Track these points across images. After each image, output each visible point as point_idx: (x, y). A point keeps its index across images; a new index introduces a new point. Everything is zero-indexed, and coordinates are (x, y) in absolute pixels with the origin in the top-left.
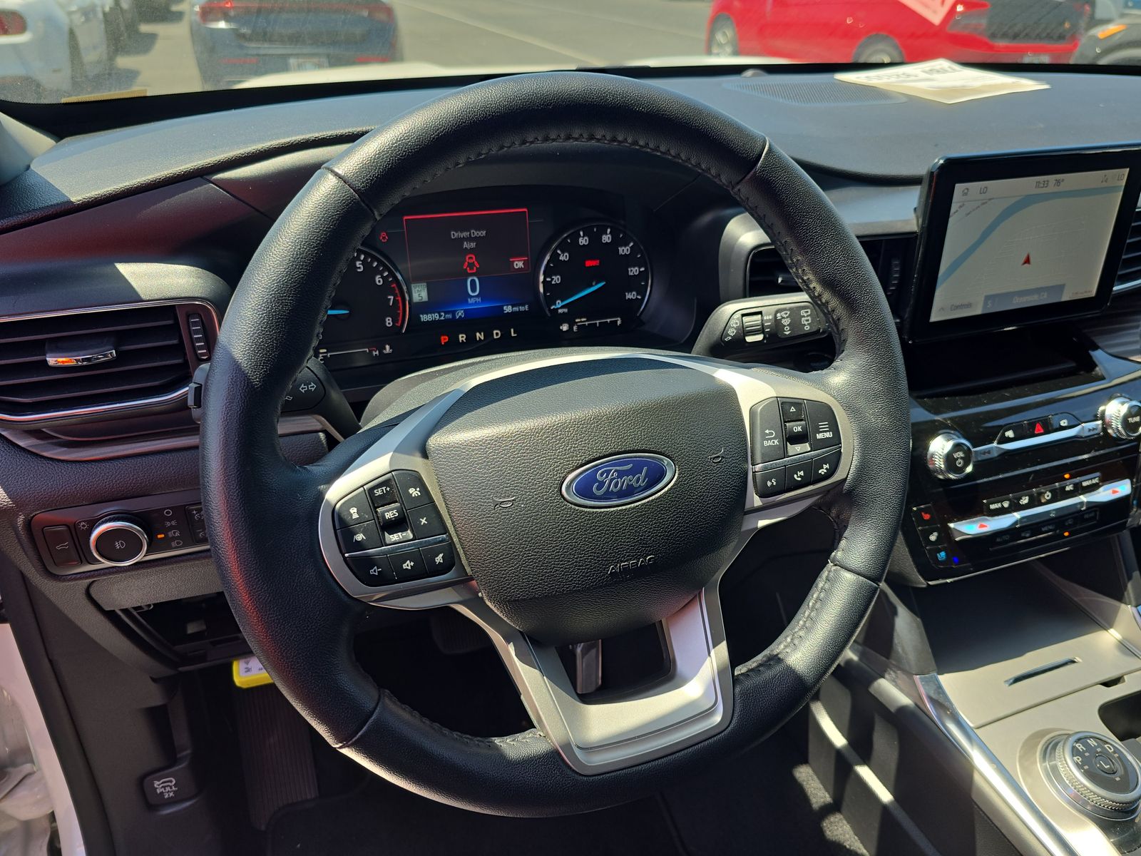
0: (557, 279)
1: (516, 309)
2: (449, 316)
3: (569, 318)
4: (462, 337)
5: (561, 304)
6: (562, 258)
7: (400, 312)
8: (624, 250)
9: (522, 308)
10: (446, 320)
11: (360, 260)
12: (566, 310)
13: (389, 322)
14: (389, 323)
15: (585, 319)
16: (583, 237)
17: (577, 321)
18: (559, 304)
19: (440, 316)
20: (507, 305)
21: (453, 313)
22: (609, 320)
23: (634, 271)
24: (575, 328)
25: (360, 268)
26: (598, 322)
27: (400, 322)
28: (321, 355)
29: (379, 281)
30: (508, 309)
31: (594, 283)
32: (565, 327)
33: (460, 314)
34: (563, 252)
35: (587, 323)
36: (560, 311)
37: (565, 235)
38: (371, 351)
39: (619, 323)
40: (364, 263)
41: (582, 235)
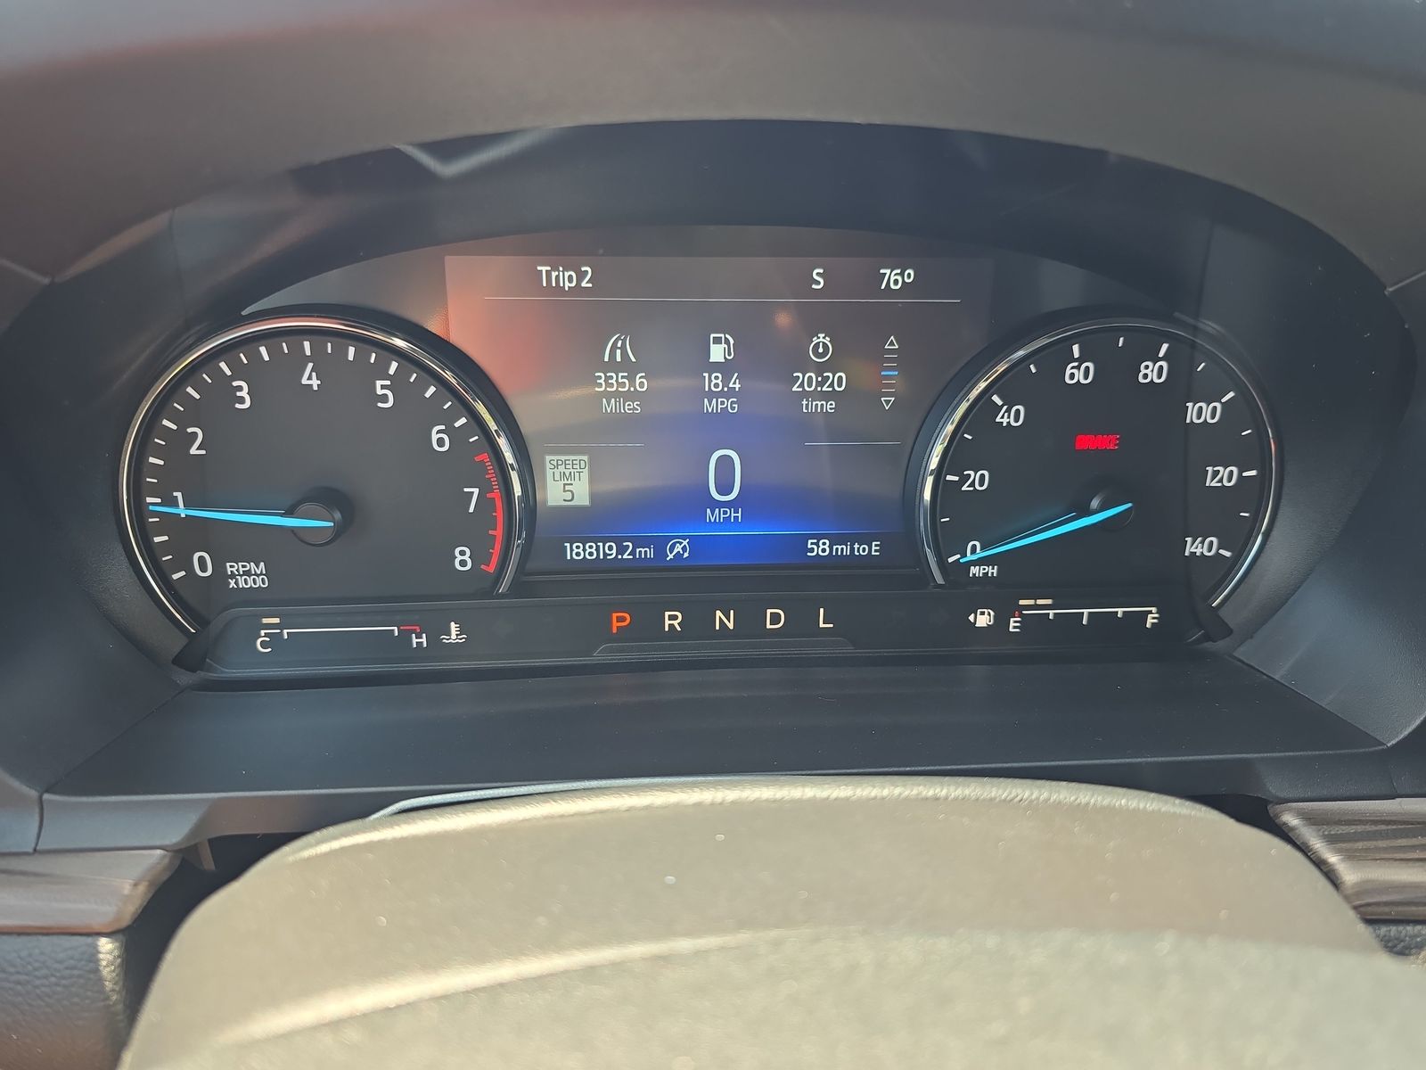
0: (979, 480)
1: (844, 549)
2: (647, 552)
3: (1000, 595)
4: (672, 620)
5: (980, 554)
6: (1003, 419)
7: (499, 533)
8: (1202, 413)
9: (861, 550)
10: (637, 566)
11: (386, 377)
12: (993, 571)
13: (463, 558)
14: (463, 563)
15: (1049, 602)
16: (1081, 360)
17: (1022, 602)
18: (975, 550)
19: (621, 550)
20: (819, 537)
21: (660, 545)
22: (1120, 611)
23: (1223, 476)
24: (1013, 624)
25: (384, 398)
26: (1086, 611)
27: (495, 560)
28: (263, 633)
29: (441, 442)
30: (821, 548)
31: (1095, 503)
32: (983, 620)
33: (679, 548)
34: (1010, 403)
35: (1051, 612)
36: (975, 571)
37: (1021, 353)
38: (405, 636)
39: (1150, 621)
40: (397, 384)
41: (1076, 355)
